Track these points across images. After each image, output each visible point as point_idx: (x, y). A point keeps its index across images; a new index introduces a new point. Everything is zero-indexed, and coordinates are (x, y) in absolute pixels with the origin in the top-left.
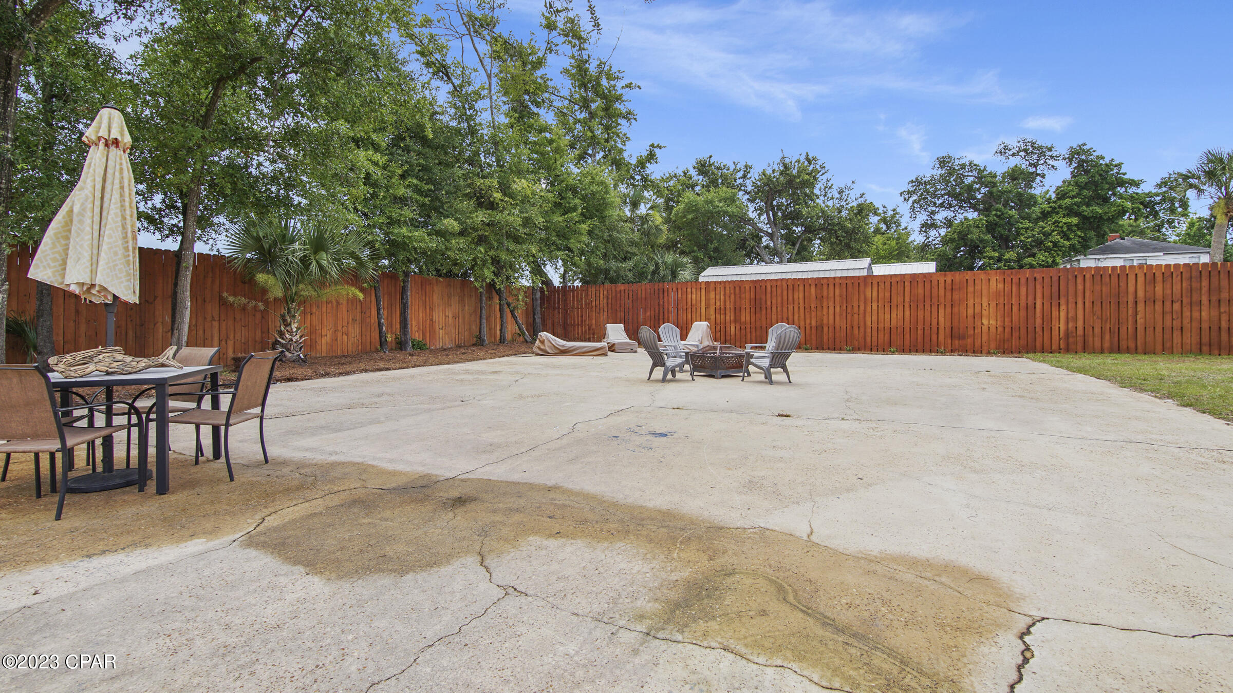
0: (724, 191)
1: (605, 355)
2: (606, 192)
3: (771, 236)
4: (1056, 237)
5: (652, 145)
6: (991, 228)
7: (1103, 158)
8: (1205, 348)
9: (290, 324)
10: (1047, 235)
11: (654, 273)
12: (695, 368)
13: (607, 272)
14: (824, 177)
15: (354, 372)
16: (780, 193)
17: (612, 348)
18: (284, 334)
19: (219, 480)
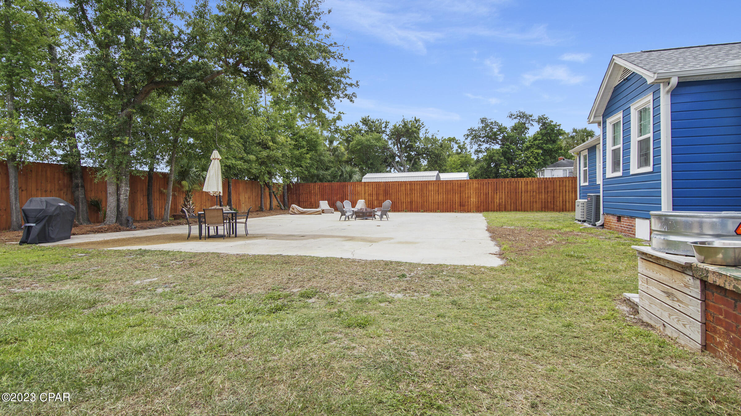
0: (375, 135)
1: (320, 214)
2: (318, 138)
3: (399, 157)
4: (532, 159)
5: (340, 113)
6: (504, 154)
7: (552, 122)
8: (543, 209)
9: (189, 201)
10: (528, 158)
11: (341, 176)
12: (357, 216)
13: (318, 176)
14: (424, 129)
16: (403, 136)
17: (323, 211)
18: (187, 205)
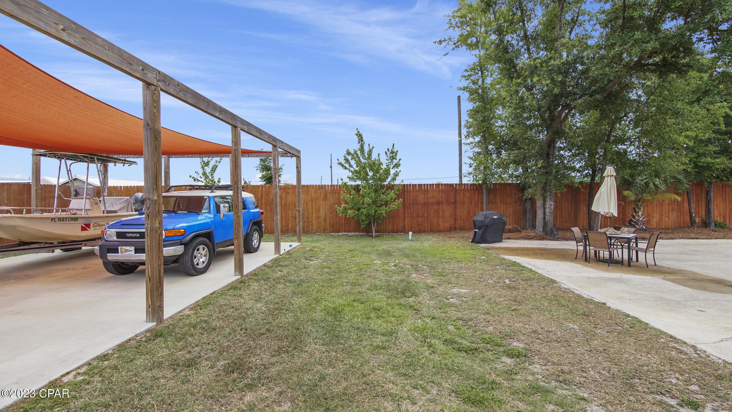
9: (638, 212)
15: (677, 238)
18: (635, 217)
19: (644, 267)
